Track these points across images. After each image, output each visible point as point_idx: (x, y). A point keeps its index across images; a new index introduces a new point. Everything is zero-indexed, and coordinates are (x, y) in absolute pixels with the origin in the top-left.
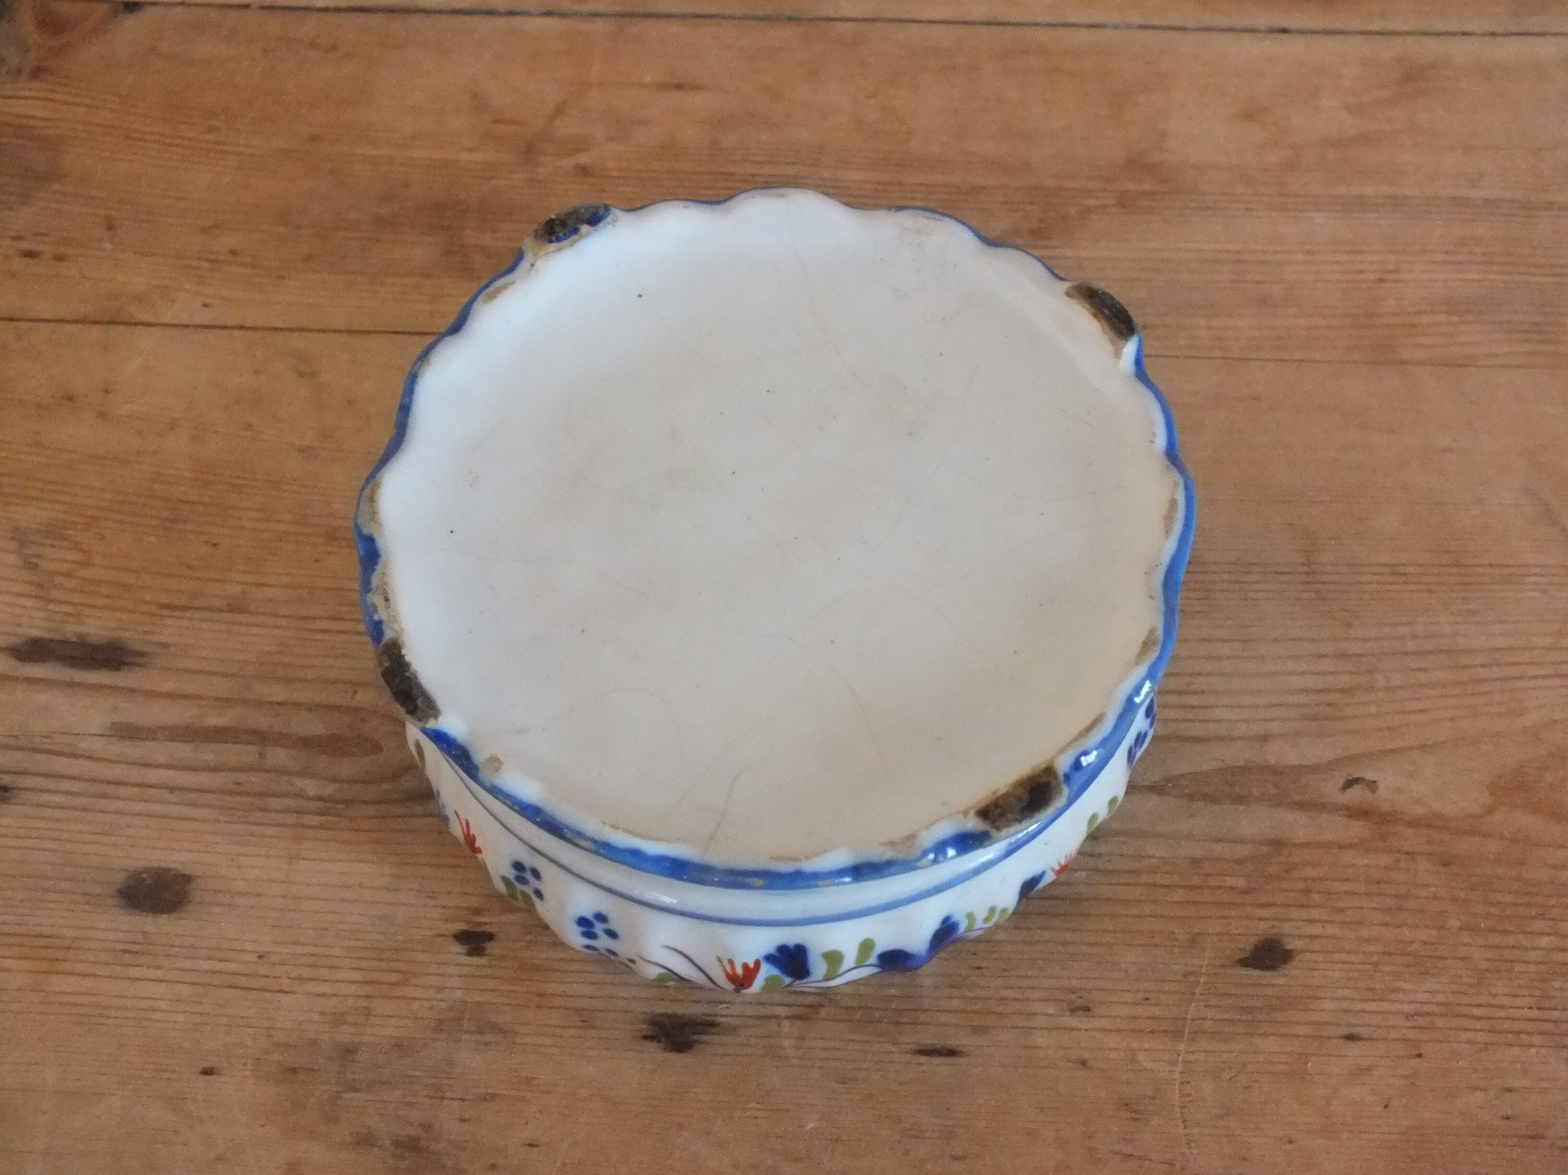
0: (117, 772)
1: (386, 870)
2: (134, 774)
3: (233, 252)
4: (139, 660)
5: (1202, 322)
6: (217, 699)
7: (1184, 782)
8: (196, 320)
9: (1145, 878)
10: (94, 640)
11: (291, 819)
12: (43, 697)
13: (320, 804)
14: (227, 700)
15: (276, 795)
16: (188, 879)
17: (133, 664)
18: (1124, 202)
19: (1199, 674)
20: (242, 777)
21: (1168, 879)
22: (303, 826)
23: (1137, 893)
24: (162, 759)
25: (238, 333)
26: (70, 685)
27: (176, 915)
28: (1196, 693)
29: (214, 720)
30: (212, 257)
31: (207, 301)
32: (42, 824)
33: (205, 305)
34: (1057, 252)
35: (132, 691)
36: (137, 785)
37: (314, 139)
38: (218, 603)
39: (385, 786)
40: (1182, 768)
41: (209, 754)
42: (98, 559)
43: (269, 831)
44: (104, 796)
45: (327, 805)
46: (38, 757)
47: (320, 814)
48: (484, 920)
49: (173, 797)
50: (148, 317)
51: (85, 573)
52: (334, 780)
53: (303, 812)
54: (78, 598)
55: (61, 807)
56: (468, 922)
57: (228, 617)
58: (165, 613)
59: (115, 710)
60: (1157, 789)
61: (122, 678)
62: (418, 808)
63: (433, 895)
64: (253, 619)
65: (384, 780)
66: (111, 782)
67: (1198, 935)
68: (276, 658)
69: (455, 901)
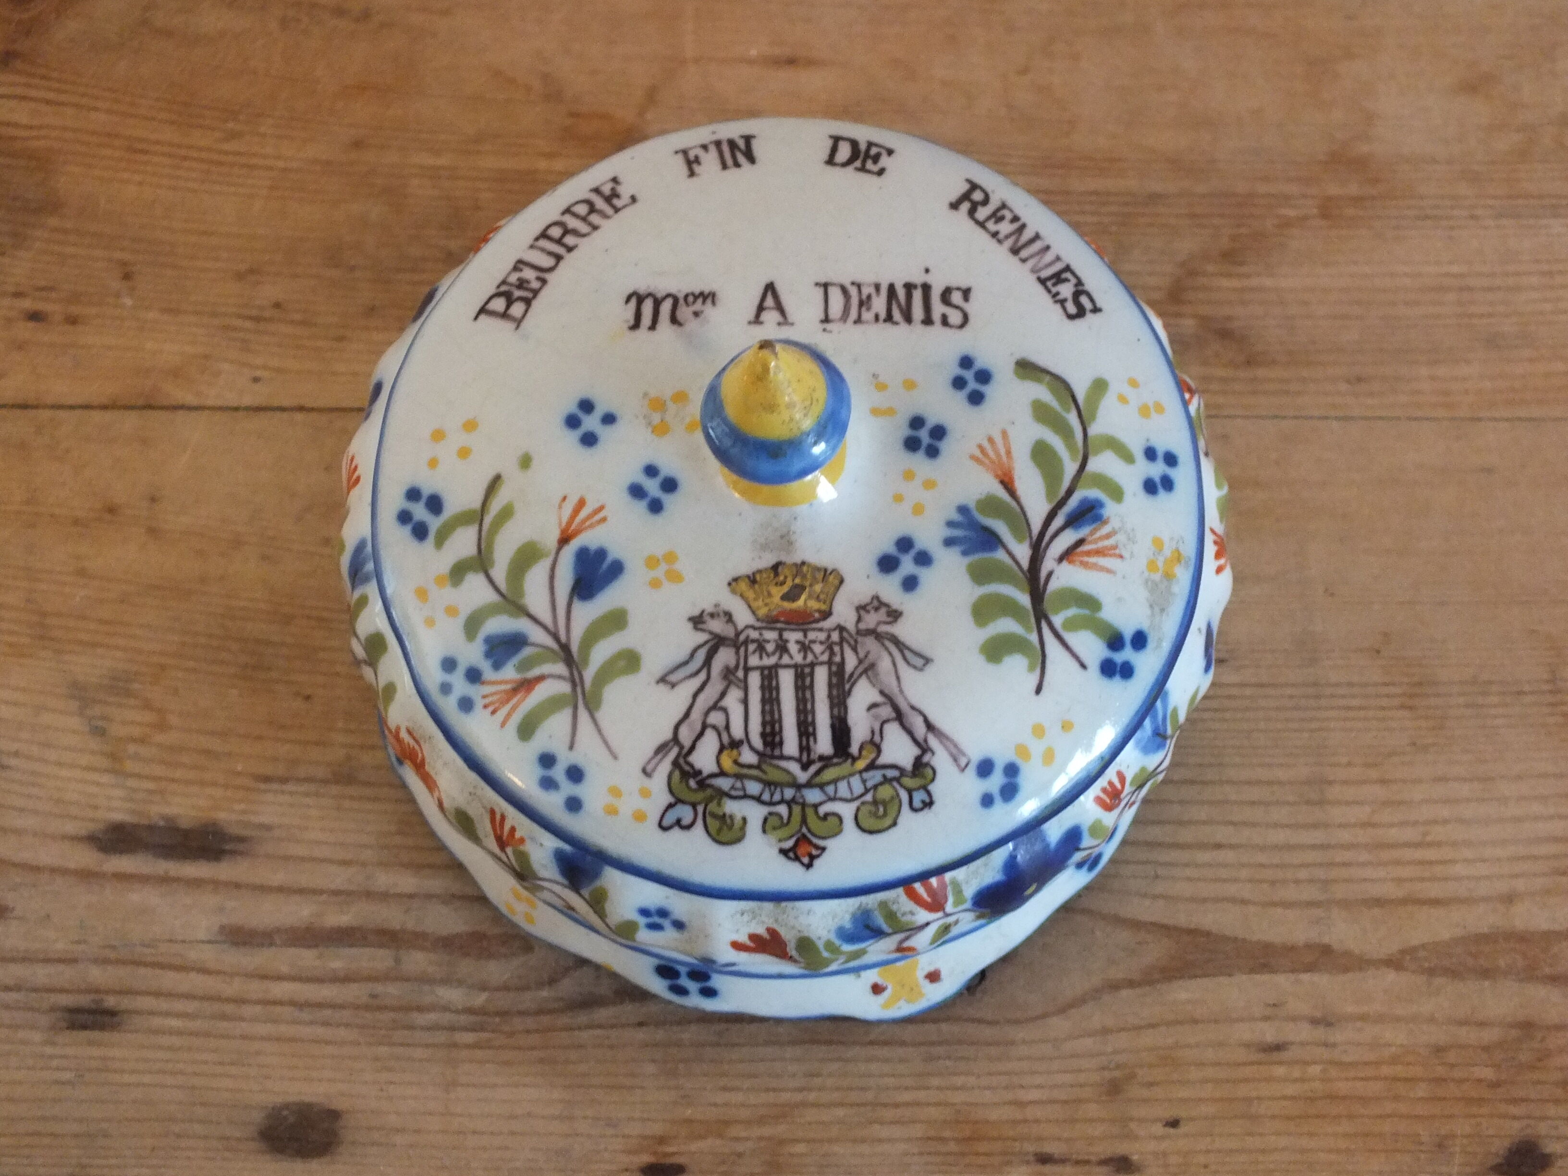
0: (235, 987)
1: (556, 1095)
2: (255, 989)
3: (277, 305)
4: (241, 847)
5: (1424, 371)
6: (336, 893)
7: (1422, 954)
8: (247, 400)
9: (1386, 1070)
10: (185, 824)
11: (441, 1037)
12: (137, 896)
13: (472, 1018)
14: (349, 893)
15: (420, 1009)
16: (334, 1115)
17: (233, 853)
18: (1327, 210)
19: (1435, 822)
20: (379, 988)
21: (1410, 1072)
22: (455, 1045)
23: (1375, 1088)
24: (285, 969)
25: (299, 417)
26: (165, 880)
27: (326, 1159)
28: (1430, 845)
29: (338, 920)
30: (254, 312)
31: (258, 373)
32: (160, 1055)
33: (256, 380)
34: (1254, 282)
35: (237, 886)
36: (259, 1002)
37: (358, 145)
39: (545, 993)
40: (1417, 937)
41: (337, 960)
42: (173, 720)
43: (419, 1053)
44: (224, 1017)
46: (142, 971)
47: (473, 1030)
48: (670, 1150)
49: (305, 1015)
50: (190, 399)
51: (159, 738)
52: (484, 988)
53: (452, 1028)
54: (158, 770)
55: (179, 1033)
56: (655, 1153)
57: (335, 789)
58: (263, 786)
59: (221, 909)
60: (1394, 963)
61: (224, 870)
62: (582, 1018)
63: (611, 1123)
64: (368, 792)
65: (540, 985)
66: (229, 1000)
67: (1446, 1137)
68: (398, 840)
69: (637, 1129)
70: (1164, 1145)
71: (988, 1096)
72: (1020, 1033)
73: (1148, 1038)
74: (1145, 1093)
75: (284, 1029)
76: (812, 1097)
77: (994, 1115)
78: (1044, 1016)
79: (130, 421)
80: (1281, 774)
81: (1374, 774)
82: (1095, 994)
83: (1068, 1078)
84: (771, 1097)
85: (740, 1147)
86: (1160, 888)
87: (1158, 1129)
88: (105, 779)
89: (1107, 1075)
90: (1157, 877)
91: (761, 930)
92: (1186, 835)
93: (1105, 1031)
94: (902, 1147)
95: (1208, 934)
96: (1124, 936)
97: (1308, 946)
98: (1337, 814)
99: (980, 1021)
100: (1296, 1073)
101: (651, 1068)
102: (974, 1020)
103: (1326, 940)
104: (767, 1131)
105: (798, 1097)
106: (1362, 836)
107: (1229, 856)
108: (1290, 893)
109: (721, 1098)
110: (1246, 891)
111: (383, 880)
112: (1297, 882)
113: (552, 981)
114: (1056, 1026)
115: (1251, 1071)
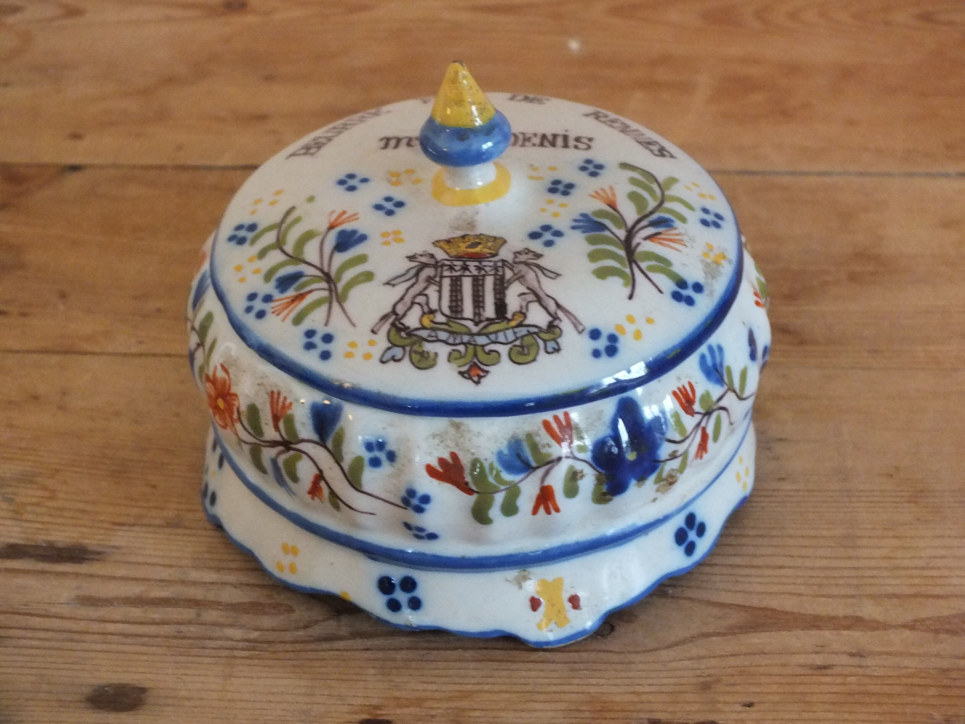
0: (82, 626)
1: (303, 683)
2: (96, 627)
3: (159, 311)
4: (97, 557)
6: (162, 581)
7: (928, 623)
8: (134, 350)
9: (905, 681)
10: (60, 545)
11: (225, 653)
12: (20, 580)
13: (247, 644)
14: (169, 581)
15: (210, 639)
16: (143, 690)
17: (93, 559)
18: (853, 278)
19: (936, 557)
20: (183, 628)
21: (923, 682)
22: (235, 657)
23: (897, 689)
24: (117, 617)
26: (42, 572)
27: (133, 712)
28: (933, 568)
30: (143, 313)
31: (141, 339)
32: (22, 658)
33: (140, 342)
35: (91, 576)
36: (98, 633)
39: (300, 633)
40: (926, 614)
41: (156, 614)
42: (61, 495)
43: (207, 661)
44: (72, 640)
45: (252, 644)
46: (17, 617)
47: (249, 650)
48: (382, 712)
50: (97, 349)
51: (51, 504)
52: (258, 629)
53: (232, 649)
54: (46, 519)
55: (38, 648)
56: (369, 714)
57: (167, 530)
58: (117, 527)
59: (78, 588)
60: (909, 626)
61: (83, 568)
62: (326, 645)
63: (340, 697)
64: (187, 531)
65: (297, 628)
66: (76, 632)
67: (952, 716)
68: (207, 556)
69: (360, 701)
70: (742, 716)
71: (614, 689)
72: (639, 658)
73: (732, 661)
74: (728, 689)
75: (113, 647)
76: (486, 687)
77: (618, 699)
78: (657, 649)
79: (54, 359)
80: (825, 533)
81: (891, 533)
82: (692, 639)
83: (671, 681)
84: (458, 688)
85: (433, 713)
86: (740, 587)
87: (739, 708)
88: (9, 522)
89: (701, 680)
90: (737, 581)
91: (446, 456)
92: (757, 562)
93: (700, 658)
94: (551, 714)
95: (774, 610)
96: (715, 611)
97: (845, 617)
98: (864, 552)
99: (610, 652)
100: (839, 680)
101: (371, 671)
102: (605, 651)
103: (859, 614)
104: (453, 704)
105: (477, 688)
106: (884, 564)
107: (789, 572)
108: (832, 591)
109: (421, 687)
110: (802, 589)
111: (194, 575)
112: (837, 585)
113: (305, 627)
114: (664, 655)
115: (806, 679)
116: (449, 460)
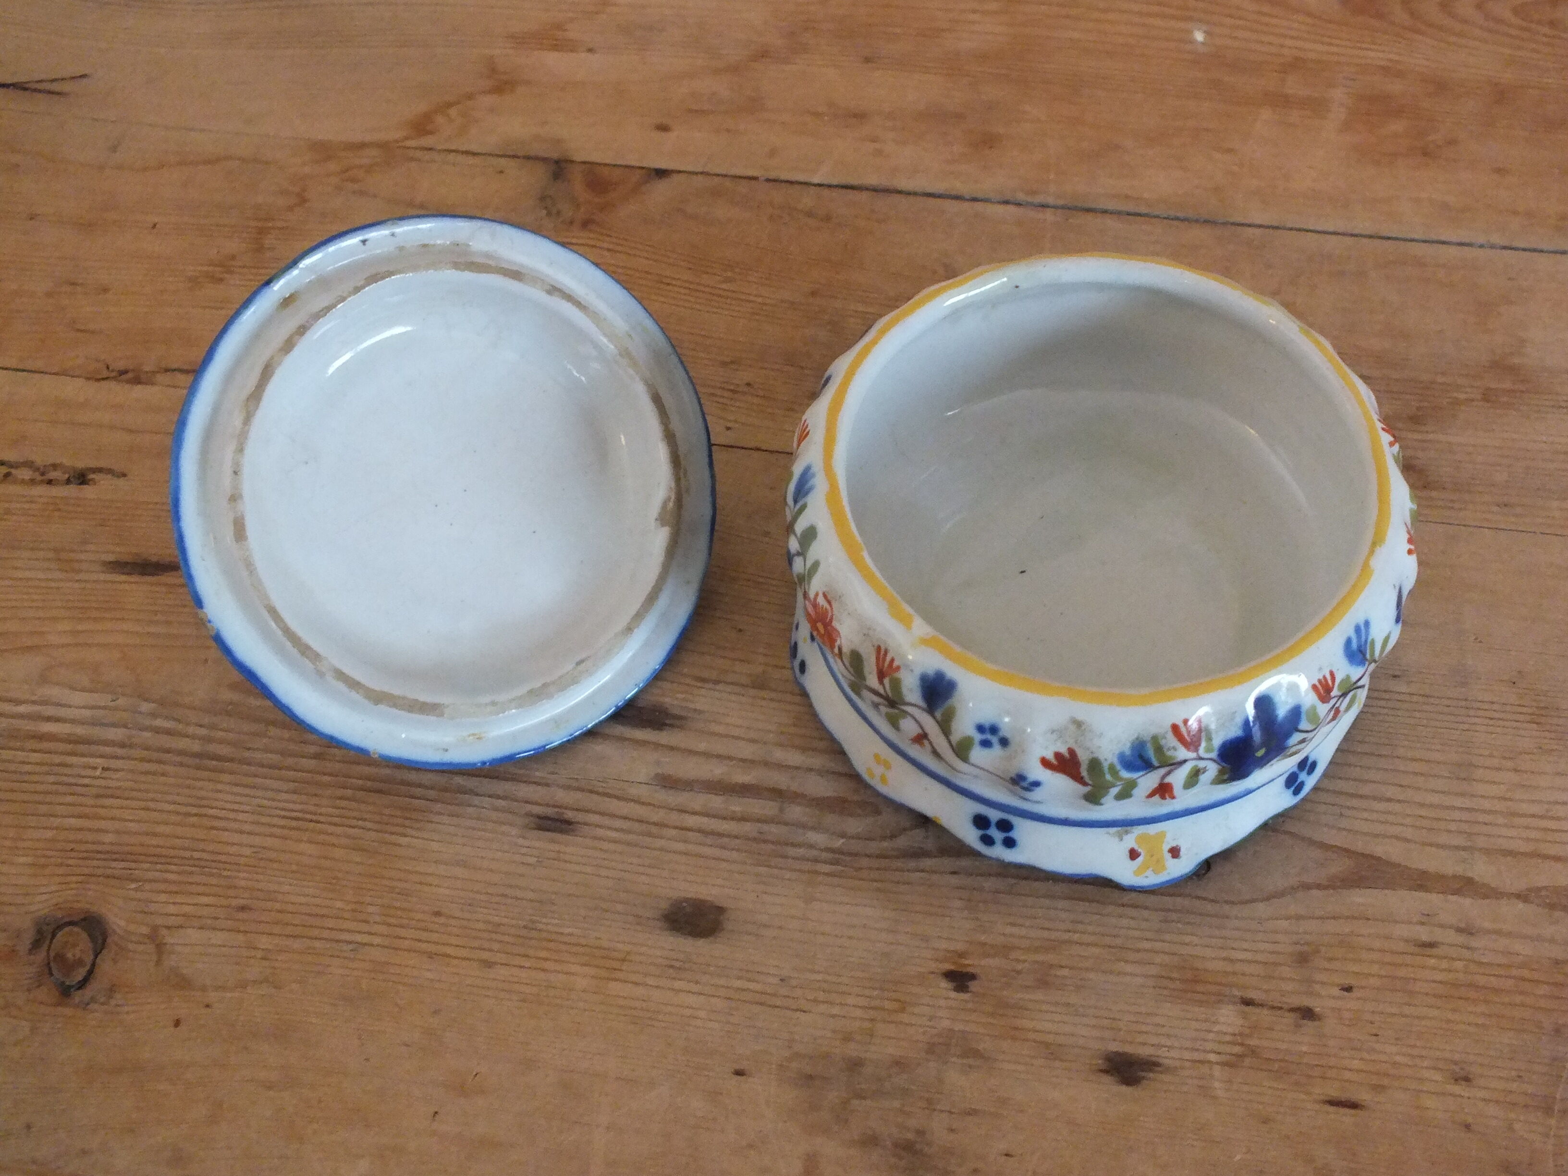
0: (660, 815)
1: (886, 914)
2: (674, 818)
3: (748, 384)
4: (678, 723)
5: (1555, 504)
6: (743, 760)
7: (1543, 893)
9: (1515, 972)
10: (640, 703)
11: (807, 866)
12: (598, 748)
13: (830, 856)
14: (752, 762)
15: (793, 845)
16: (721, 910)
17: (672, 726)
18: (1488, 396)
19: (1557, 803)
20: (765, 827)
21: (1534, 975)
22: (817, 873)
23: (1506, 983)
24: (697, 808)
25: (756, 454)
26: (621, 739)
27: (711, 939)
28: (1552, 818)
29: (742, 777)
30: (732, 387)
31: (729, 425)
32: (600, 855)
33: (728, 429)
34: (1431, 436)
35: (672, 748)
36: (676, 828)
37: (814, 294)
38: (744, 680)
39: (885, 844)
40: (1542, 880)
41: (737, 805)
43: (788, 875)
44: (650, 835)
45: (837, 856)
46: (595, 797)
47: (832, 864)
48: (967, 962)
49: (709, 840)
52: (843, 835)
53: (816, 861)
55: (615, 841)
56: (954, 963)
57: (752, 692)
58: (699, 684)
59: (658, 763)
60: (1522, 897)
61: (664, 737)
62: (912, 864)
63: (925, 939)
64: (773, 695)
65: (884, 838)
66: (656, 824)
68: (792, 730)
69: (944, 945)
70: (1339, 1004)
71: (1208, 953)
72: (1235, 911)
73: (1331, 926)
74: (1327, 965)
75: (692, 847)
76: (1076, 937)
77: (1211, 965)
78: (1253, 901)
80: (1437, 756)
81: (1509, 764)
82: (1293, 890)
83: (1267, 946)
84: (1046, 934)
85: (1019, 967)
86: (1344, 823)
87: (1336, 992)
89: (1299, 948)
90: (1341, 815)
91: (1063, 750)
92: (1366, 790)
93: (1299, 918)
94: (1139, 980)
95: (1379, 859)
96: (1316, 854)
97: (1455, 877)
98: (1481, 789)
99: (1205, 899)
100: (1444, 964)
101: (958, 903)
102: (1198, 898)
103: (1470, 874)
104: (1040, 957)
105: (1066, 936)
106: (1499, 806)
107: (1397, 807)
108: (1443, 839)
109: (1009, 930)
110: (1409, 833)
111: (779, 755)
112: (1449, 831)
113: (893, 837)
114: (1261, 909)
115: (1408, 959)
116: (1067, 755)
